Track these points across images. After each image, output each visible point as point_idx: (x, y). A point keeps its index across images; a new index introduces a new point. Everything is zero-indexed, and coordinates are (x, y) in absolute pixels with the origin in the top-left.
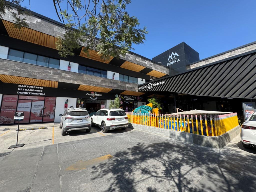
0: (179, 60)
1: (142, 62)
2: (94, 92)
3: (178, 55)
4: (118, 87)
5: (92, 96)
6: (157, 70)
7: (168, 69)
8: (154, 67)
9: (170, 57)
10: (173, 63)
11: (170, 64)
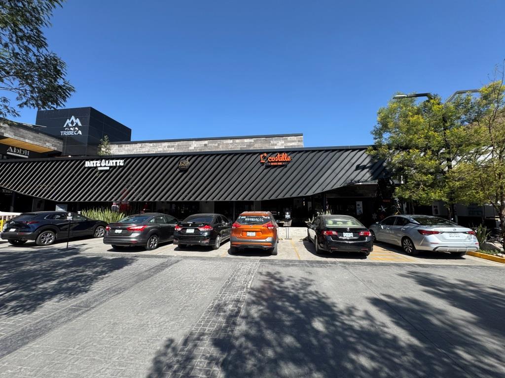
0: (80, 132)
3: (80, 124)
6: (22, 139)
7: (61, 142)
8: (13, 134)
9: (68, 121)
10: (71, 133)
11: (65, 133)
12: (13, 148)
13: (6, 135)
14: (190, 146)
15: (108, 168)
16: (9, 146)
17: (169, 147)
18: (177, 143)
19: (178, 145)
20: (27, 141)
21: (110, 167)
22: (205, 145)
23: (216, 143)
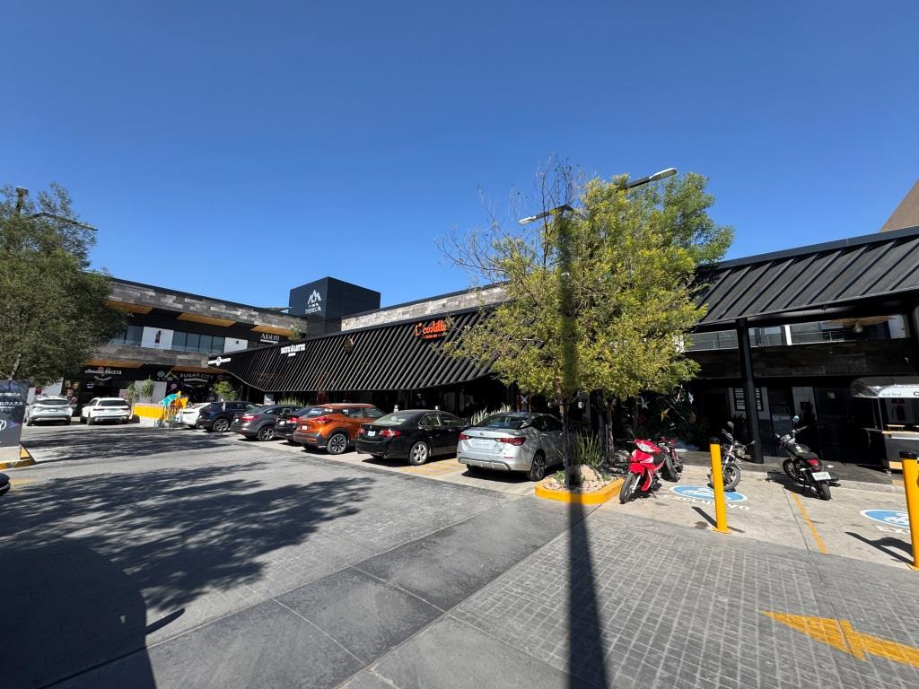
0: (319, 308)
1: (228, 312)
2: (105, 368)
3: (320, 299)
4: (156, 361)
5: (99, 375)
6: (269, 325)
7: (305, 322)
8: (261, 320)
9: (311, 297)
10: (313, 310)
11: (309, 311)
12: (265, 334)
13: (256, 323)
14: (426, 309)
15: (294, 354)
16: (262, 333)
17: (403, 313)
18: (412, 307)
19: (413, 311)
20: (273, 326)
21: (297, 353)
22: (444, 305)
23: (455, 301)
